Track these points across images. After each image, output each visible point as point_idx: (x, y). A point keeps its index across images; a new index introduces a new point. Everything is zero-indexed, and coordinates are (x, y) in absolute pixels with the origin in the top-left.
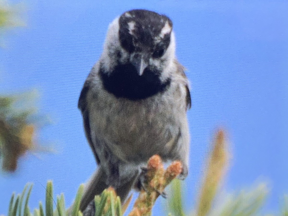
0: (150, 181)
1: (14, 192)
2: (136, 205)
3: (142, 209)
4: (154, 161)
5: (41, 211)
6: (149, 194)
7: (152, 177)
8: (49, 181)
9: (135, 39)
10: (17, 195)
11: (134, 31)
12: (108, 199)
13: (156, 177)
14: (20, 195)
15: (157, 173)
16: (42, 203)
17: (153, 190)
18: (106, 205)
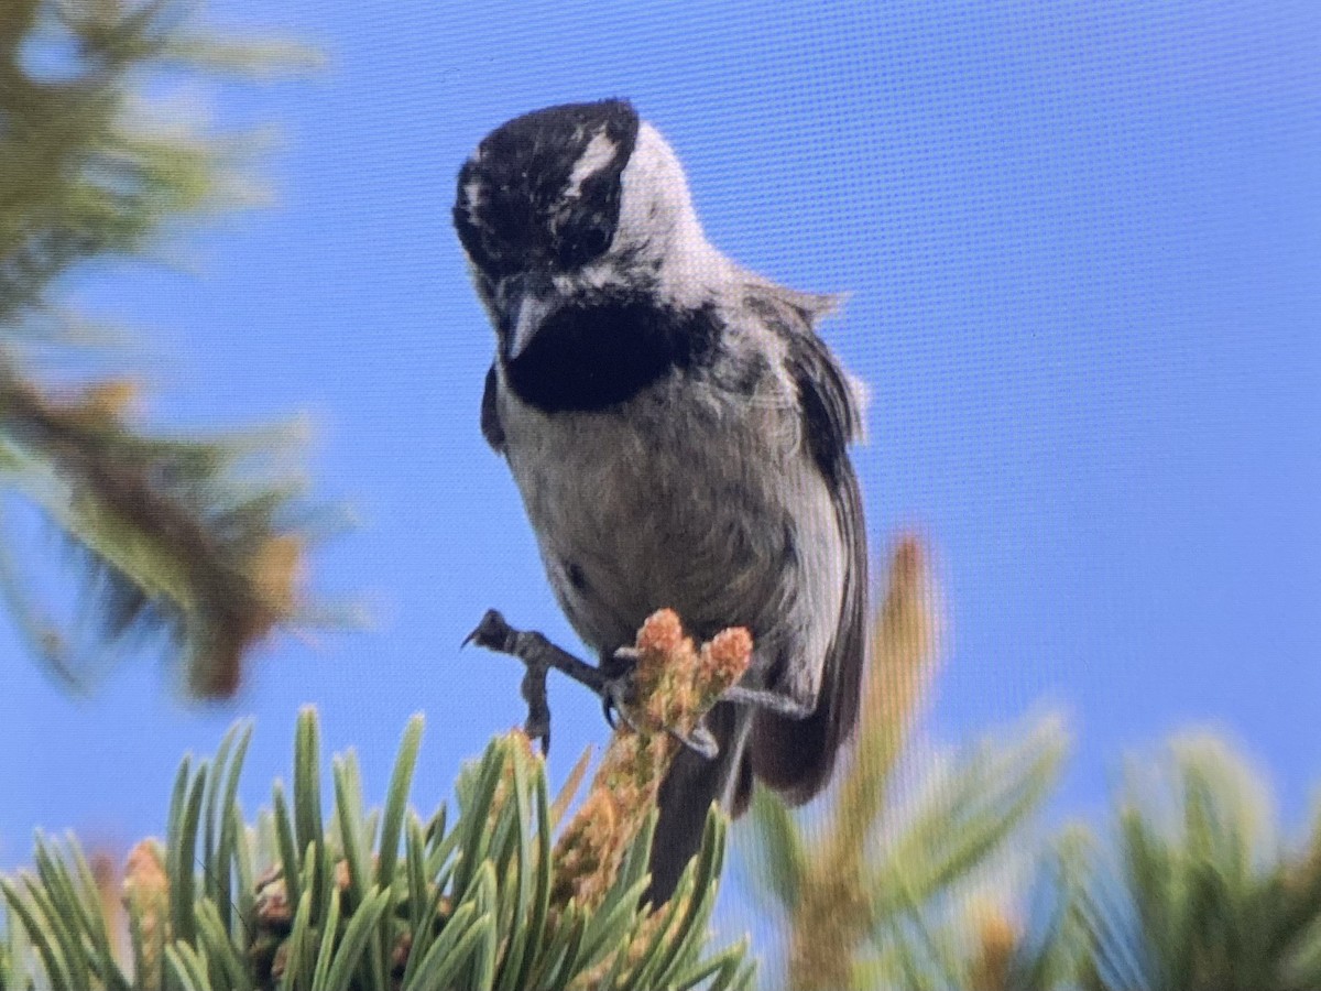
0: (647, 696)
1: (188, 753)
2: (601, 779)
3: (623, 793)
4: (658, 627)
5: (281, 813)
6: (645, 742)
7: (654, 683)
8: (307, 709)
9: (489, 236)
10: (201, 761)
11: (480, 211)
12: (507, 764)
13: (666, 684)
14: (209, 761)
15: (670, 669)
16: (284, 784)
17: (659, 727)
18: (501, 785)
